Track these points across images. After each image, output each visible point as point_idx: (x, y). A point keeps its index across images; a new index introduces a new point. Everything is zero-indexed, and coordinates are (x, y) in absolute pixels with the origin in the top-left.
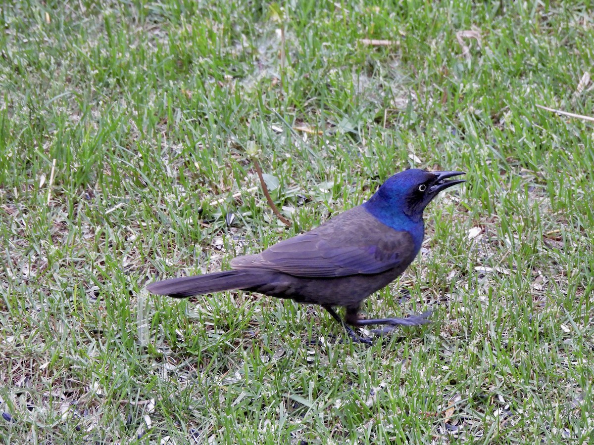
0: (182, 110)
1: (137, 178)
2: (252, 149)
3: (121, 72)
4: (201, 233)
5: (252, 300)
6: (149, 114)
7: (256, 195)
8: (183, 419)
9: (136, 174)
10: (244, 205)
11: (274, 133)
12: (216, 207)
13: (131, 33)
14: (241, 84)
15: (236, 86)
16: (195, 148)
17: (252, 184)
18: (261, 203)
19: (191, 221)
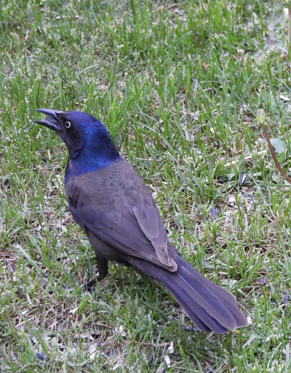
0: (199, 81)
1: (158, 142)
2: (261, 117)
3: (144, 47)
4: (216, 192)
5: (262, 252)
6: (169, 85)
7: (265, 157)
8: (199, 359)
9: (157, 138)
10: (254, 167)
11: (282, 102)
12: (229, 168)
13: (153, 11)
14: (252, 57)
15: (248, 59)
16: (210, 115)
17: (262, 148)
18: (270, 165)
19: (207, 181)
